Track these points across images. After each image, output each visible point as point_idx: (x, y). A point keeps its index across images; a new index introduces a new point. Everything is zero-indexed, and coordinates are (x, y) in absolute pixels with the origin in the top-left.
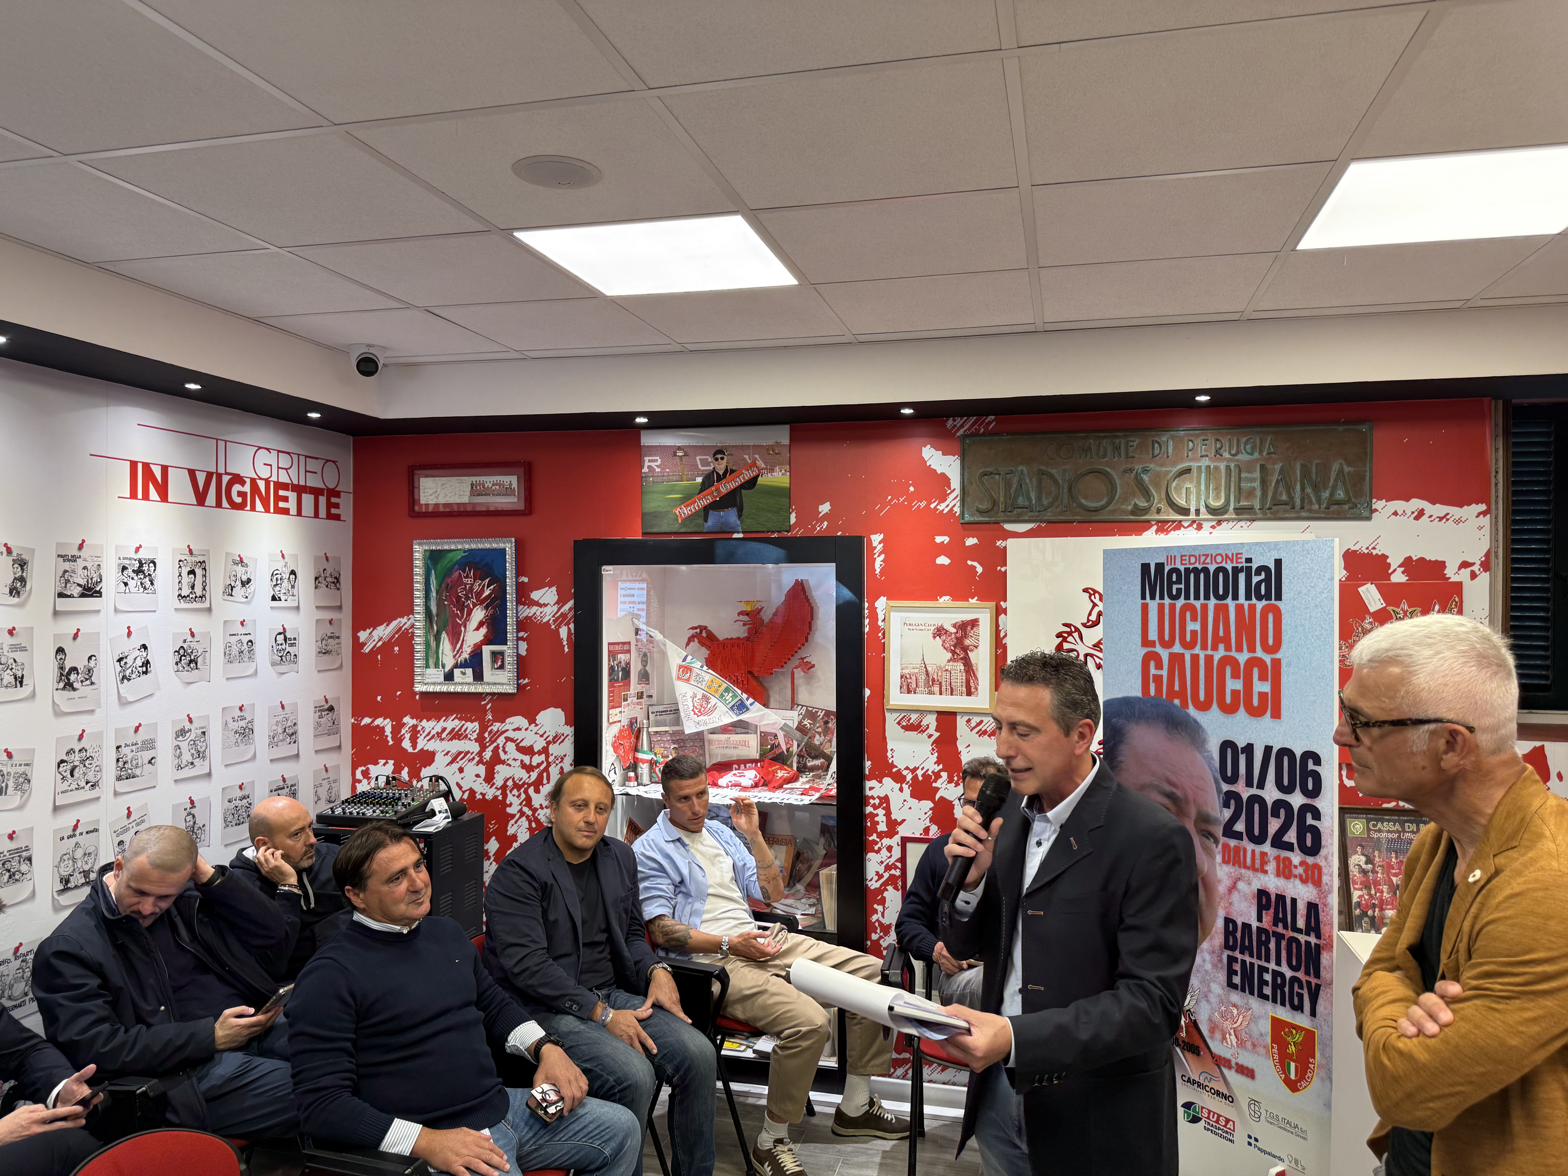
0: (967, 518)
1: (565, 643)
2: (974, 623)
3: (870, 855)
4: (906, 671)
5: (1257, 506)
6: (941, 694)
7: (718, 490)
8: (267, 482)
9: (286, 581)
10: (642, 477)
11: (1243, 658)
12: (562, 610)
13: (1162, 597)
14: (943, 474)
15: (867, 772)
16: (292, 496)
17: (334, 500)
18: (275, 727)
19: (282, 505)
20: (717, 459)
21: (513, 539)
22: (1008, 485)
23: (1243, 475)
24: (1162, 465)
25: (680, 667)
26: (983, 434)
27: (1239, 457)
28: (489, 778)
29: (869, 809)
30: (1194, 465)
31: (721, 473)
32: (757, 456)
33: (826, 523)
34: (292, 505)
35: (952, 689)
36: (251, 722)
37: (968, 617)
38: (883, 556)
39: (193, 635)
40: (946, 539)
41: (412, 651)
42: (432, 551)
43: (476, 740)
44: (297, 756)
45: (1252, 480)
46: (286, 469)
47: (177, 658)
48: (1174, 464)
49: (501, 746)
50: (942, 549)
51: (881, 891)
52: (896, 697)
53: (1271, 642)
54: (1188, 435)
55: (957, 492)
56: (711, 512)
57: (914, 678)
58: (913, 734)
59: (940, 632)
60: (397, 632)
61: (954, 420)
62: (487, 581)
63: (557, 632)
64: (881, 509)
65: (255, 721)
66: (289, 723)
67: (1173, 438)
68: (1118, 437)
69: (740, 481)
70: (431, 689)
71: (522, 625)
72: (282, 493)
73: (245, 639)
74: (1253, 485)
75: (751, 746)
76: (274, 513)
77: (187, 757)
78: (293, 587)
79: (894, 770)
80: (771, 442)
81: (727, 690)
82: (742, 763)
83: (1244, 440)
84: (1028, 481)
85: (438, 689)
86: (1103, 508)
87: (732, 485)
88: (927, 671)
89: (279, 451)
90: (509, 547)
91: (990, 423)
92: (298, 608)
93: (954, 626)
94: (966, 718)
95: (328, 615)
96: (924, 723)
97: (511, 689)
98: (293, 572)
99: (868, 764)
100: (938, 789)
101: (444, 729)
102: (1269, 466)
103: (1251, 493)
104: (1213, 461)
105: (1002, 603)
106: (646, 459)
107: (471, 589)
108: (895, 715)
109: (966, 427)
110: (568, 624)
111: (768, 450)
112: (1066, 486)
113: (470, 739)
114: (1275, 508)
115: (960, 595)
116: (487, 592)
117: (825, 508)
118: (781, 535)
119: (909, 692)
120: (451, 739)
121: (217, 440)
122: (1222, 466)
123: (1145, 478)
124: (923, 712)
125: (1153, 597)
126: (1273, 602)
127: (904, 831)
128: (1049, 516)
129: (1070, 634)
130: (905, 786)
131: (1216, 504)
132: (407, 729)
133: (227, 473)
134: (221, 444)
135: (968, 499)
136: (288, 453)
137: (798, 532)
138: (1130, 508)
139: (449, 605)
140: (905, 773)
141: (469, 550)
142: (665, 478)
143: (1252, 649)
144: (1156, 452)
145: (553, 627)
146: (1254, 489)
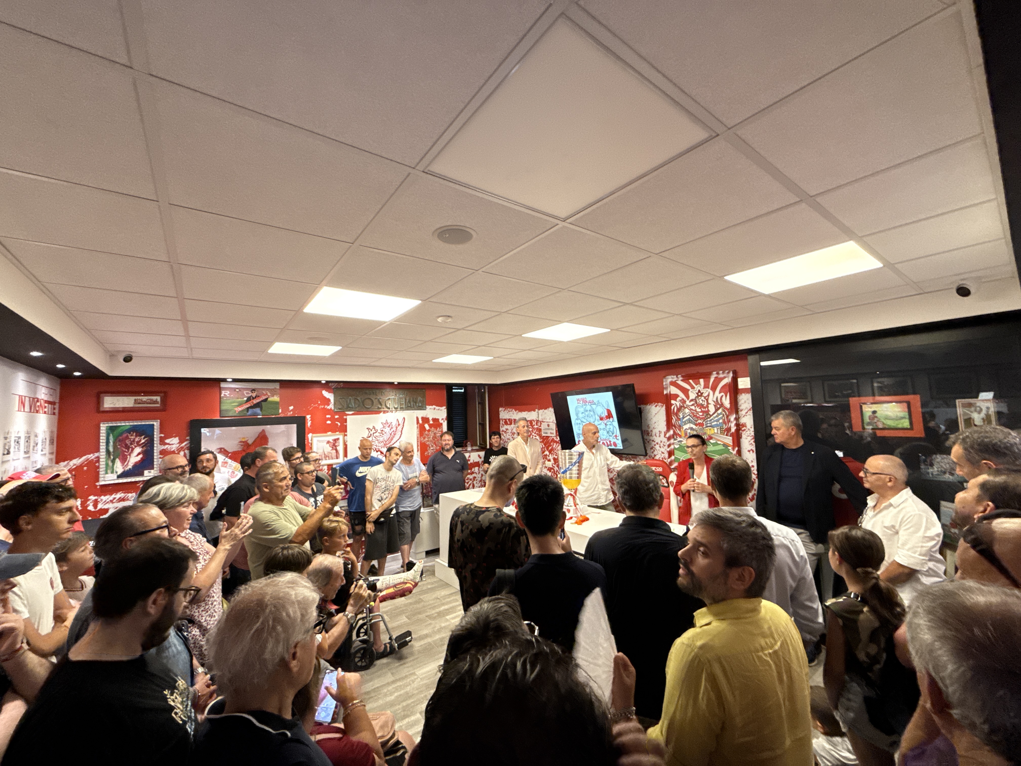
0: (336, 410)
2: (338, 439)
5: (404, 407)
8: (43, 400)
9: (44, 443)
10: (221, 398)
12: (181, 445)
14: (329, 398)
17: (55, 406)
19: (45, 410)
20: (253, 392)
21: (158, 421)
22: (347, 402)
24: (384, 397)
26: (340, 388)
27: (400, 396)
30: (391, 397)
31: (254, 397)
33: (291, 412)
35: (332, 458)
37: (336, 437)
38: (311, 422)
40: (330, 416)
41: (97, 468)
42: (111, 426)
45: (403, 401)
46: (47, 395)
50: (328, 419)
54: (390, 392)
55: (333, 403)
56: (249, 409)
59: (328, 442)
60: (86, 461)
61: (333, 386)
64: (310, 409)
67: (387, 393)
68: (373, 391)
70: (109, 482)
72: (45, 405)
76: (44, 413)
78: (45, 445)
80: (273, 388)
83: (401, 392)
84: (352, 401)
86: (370, 408)
89: (46, 387)
90: (156, 424)
91: (341, 385)
93: (333, 440)
98: (46, 439)
101: (114, 498)
102: (406, 398)
103: (403, 404)
105: (346, 433)
106: (223, 391)
109: (337, 388)
111: (272, 390)
112: (361, 402)
114: (408, 408)
115: (334, 431)
117: (291, 408)
118: (275, 417)
122: (397, 398)
123: (380, 400)
128: (357, 409)
131: (396, 406)
132: (91, 501)
133: (36, 398)
134: (36, 386)
135: (336, 405)
137: (282, 415)
138: (377, 408)
142: (231, 398)
144: (383, 394)
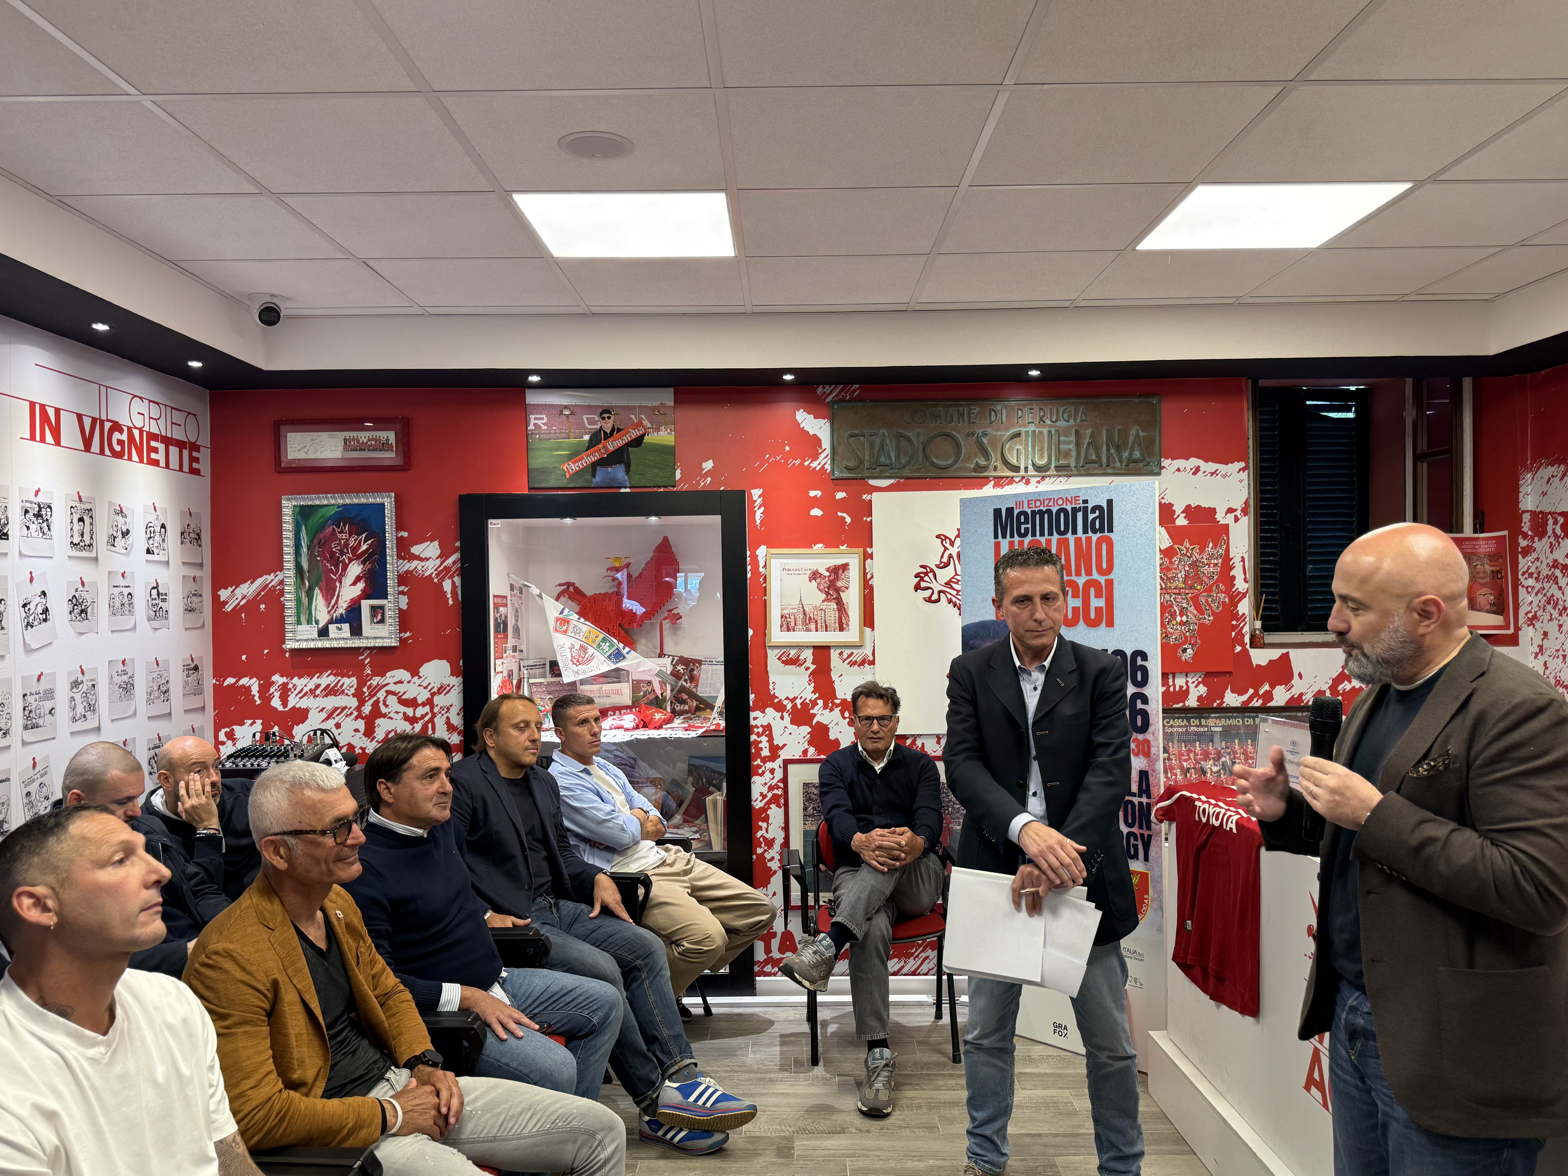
0: (837, 474)
1: (449, 596)
2: (845, 567)
3: (755, 779)
4: (785, 612)
5: (1073, 465)
6: (817, 630)
7: (605, 447)
8: (141, 431)
9: (158, 534)
10: (527, 435)
11: (1081, 581)
12: (445, 564)
13: (1012, 536)
14: (815, 435)
15: (751, 704)
16: (161, 447)
17: (195, 454)
18: (151, 684)
19: (153, 456)
20: (603, 419)
21: (393, 494)
22: (872, 446)
23: (1062, 439)
24: (998, 430)
25: (557, 619)
26: (850, 401)
27: (1057, 424)
28: (369, 732)
29: (753, 737)
30: (1023, 430)
31: (608, 431)
32: (643, 416)
33: (709, 479)
34: (160, 456)
35: (826, 626)
36: (131, 677)
37: (840, 561)
38: (762, 509)
39: (83, 584)
40: (818, 493)
41: (282, 607)
42: (302, 507)
43: (354, 695)
44: (170, 714)
45: (1069, 443)
46: (156, 420)
47: (71, 606)
48: (1007, 430)
49: (381, 700)
50: (815, 503)
51: (764, 809)
52: (777, 635)
53: (1104, 566)
54: (1018, 405)
55: (828, 451)
56: (598, 468)
57: (793, 617)
58: (792, 668)
59: (815, 575)
60: (263, 590)
61: (824, 388)
62: (364, 535)
63: (440, 585)
64: (760, 467)
65: (135, 676)
66: (163, 681)
67: (1006, 407)
68: (962, 405)
69: (627, 439)
70: (304, 645)
71: (403, 579)
72: (153, 444)
73: (126, 591)
74: (1069, 447)
75: (623, 693)
76: (148, 463)
77: (80, 709)
78: (163, 541)
79: (776, 701)
80: (657, 404)
81: (604, 640)
82: (617, 709)
83: (1062, 409)
84: (888, 442)
85: (312, 645)
86: (951, 466)
87: (619, 443)
88: (804, 611)
89: (150, 401)
90: (388, 501)
91: (855, 391)
92: (168, 563)
93: (828, 570)
94: (839, 651)
95: (192, 572)
96: (802, 657)
97: (394, 643)
98: (163, 526)
99: (752, 696)
100: (814, 715)
101: (318, 686)
102: (1082, 431)
103: (1067, 454)
104: (1038, 427)
105: (868, 549)
106: (532, 417)
107: (346, 545)
108: (776, 651)
109: (834, 394)
110: (452, 577)
111: (653, 410)
112: (921, 447)
113: (347, 694)
114: (1087, 466)
115: (832, 543)
116: (364, 547)
117: (708, 465)
118: (666, 490)
119: (788, 630)
120: (326, 696)
121: (100, 385)
122: (1045, 431)
123: (985, 441)
124: (800, 647)
125: (1004, 537)
126: (1106, 534)
127: (784, 754)
128: (907, 472)
129: (926, 574)
130: (786, 715)
131: (1042, 462)
132: (276, 687)
133: (108, 420)
134: (103, 389)
135: (836, 458)
136: (157, 403)
137: (683, 487)
138: (972, 466)
139: (322, 561)
140: (785, 702)
141: (343, 505)
142: (552, 435)
143: (1089, 573)
144: (993, 419)
145: (436, 580)
146: (1070, 450)
